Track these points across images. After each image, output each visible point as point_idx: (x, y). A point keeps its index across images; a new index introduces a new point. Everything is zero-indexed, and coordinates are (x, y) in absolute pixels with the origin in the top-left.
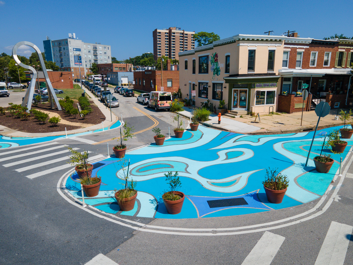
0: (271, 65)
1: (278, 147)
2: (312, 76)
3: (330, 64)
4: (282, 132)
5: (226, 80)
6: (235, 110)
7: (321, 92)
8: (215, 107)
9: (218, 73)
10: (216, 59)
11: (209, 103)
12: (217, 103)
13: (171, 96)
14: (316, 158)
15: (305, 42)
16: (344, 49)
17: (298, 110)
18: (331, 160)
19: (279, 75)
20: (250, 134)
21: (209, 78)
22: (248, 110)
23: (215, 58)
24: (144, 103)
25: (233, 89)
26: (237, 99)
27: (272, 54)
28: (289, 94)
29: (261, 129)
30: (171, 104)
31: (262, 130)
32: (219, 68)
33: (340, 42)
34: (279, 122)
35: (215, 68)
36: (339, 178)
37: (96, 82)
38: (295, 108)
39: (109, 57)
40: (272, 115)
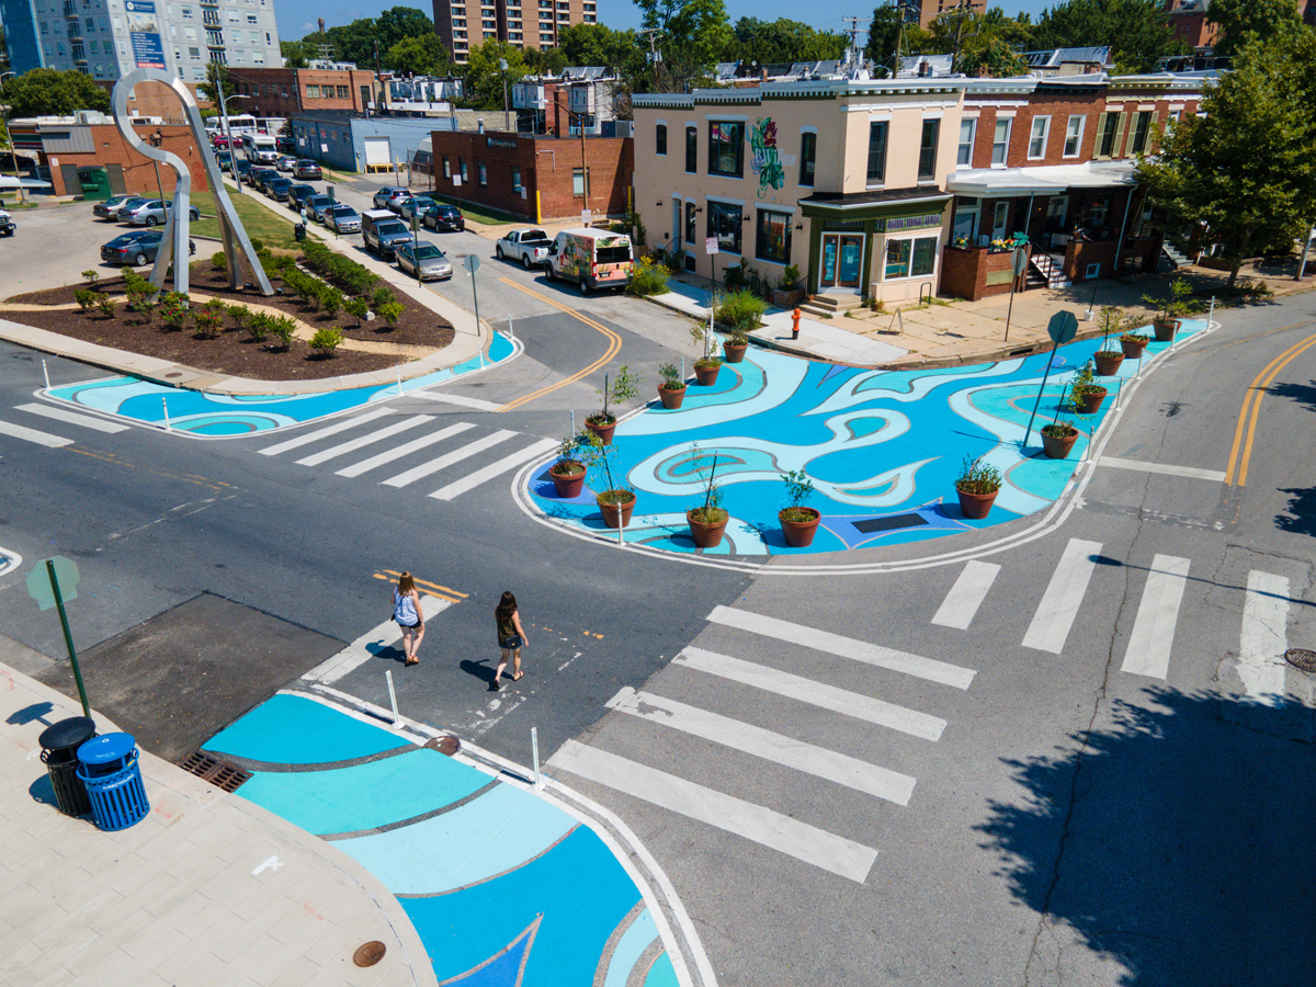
0: (927, 165)
1: (959, 402)
2: (1035, 194)
3: (1082, 151)
4: (962, 362)
5: (804, 207)
6: (827, 293)
7: (1054, 235)
8: (766, 283)
9: (775, 180)
10: (768, 136)
11: (746, 269)
12: (773, 271)
13: (631, 248)
14: (1046, 429)
15: (1020, 89)
16: (1121, 103)
17: (998, 289)
18: (1074, 433)
19: (948, 190)
20: (883, 368)
21: (744, 192)
22: (864, 293)
23: (766, 133)
24: (527, 264)
25: (823, 233)
26: (835, 263)
27: (931, 129)
28: (974, 246)
29: (910, 352)
30: (631, 272)
31: (913, 355)
32: (780, 167)
33: (1111, 85)
34: (950, 331)
35: (766, 164)
36: (1086, 467)
37: (261, 153)
38: (988, 283)
39: (268, 35)
40: (927, 308)
